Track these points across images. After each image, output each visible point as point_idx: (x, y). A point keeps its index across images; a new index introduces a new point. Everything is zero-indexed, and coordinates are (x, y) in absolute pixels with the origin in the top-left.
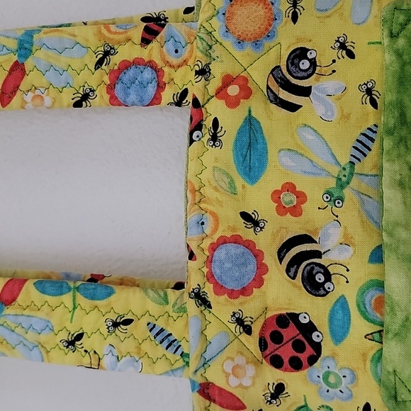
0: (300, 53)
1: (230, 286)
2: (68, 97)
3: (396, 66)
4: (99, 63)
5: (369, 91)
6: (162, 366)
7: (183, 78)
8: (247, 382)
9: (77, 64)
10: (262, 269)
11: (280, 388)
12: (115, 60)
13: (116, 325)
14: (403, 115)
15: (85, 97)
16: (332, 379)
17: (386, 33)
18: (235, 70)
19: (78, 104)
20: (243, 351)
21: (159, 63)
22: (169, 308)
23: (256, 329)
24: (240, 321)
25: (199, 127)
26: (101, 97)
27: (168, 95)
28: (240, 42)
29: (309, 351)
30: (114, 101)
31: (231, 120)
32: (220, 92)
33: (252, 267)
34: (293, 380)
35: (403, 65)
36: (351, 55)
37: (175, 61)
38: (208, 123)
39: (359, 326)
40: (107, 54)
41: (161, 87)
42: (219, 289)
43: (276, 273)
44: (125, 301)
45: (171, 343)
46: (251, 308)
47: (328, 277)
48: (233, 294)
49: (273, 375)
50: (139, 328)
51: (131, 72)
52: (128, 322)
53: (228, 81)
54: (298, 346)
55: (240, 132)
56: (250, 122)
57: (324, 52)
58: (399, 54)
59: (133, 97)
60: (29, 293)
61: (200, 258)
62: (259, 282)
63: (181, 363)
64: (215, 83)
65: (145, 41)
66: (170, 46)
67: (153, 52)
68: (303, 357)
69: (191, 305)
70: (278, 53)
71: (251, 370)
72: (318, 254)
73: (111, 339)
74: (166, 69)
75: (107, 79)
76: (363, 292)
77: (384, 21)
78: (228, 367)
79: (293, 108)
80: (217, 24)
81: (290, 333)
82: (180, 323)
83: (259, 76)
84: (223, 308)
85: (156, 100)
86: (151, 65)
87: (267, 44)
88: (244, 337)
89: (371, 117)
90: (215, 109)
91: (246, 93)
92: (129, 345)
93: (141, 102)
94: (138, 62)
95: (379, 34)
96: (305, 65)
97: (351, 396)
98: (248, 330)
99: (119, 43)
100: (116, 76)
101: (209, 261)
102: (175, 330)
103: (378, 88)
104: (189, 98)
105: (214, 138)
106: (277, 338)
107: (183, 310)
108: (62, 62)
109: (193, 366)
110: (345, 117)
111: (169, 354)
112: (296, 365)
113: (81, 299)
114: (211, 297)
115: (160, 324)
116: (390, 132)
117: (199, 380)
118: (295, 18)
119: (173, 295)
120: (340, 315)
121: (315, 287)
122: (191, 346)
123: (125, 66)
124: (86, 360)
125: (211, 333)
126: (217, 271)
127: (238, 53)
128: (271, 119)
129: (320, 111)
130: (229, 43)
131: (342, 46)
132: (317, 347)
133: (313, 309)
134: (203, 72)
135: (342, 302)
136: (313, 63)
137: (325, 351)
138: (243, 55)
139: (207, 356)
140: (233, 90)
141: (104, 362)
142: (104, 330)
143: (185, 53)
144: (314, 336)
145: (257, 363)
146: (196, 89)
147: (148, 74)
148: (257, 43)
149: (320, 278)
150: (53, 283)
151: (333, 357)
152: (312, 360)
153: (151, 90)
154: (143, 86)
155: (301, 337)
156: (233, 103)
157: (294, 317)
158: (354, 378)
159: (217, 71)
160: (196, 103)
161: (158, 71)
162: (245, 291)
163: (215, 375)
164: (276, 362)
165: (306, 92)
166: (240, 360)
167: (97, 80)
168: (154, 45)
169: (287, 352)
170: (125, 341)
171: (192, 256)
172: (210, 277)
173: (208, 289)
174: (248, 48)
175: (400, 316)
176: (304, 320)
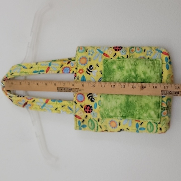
0: (91, 66)
1: (80, 100)
2: (56, 72)
3: (104, 69)
4: (61, 67)
5: (101, 72)
6: (69, 113)
7: (74, 69)
8: (82, 115)
9: (58, 67)
10: (84, 98)
11: (87, 116)
12: (63, 66)
13: (63, 106)
14: (105, 76)
15: (59, 72)
16: (94, 114)
17: (103, 64)
18: (81, 68)
19: (58, 73)
20: (82, 110)
21: (70, 67)
22: (71, 104)
23: (84, 107)
24: (81, 106)
25: (76, 77)
26: (61, 72)
27: (71, 72)
28: (82, 64)
29: (91, 110)
30: (63, 73)
31: (80, 76)
32: (79, 72)
33: (83, 98)
34: (88, 114)
35: (105, 69)
36: (98, 66)
37: (72, 67)
38: (77, 76)
39: (98, 106)
40: (62, 66)
41: (70, 70)
42: (78, 101)
43: (87, 98)
44: (64, 103)
45: (71, 109)
46: (83, 104)
47: (94, 99)
48: (80, 102)
49: (86, 114)
50: (66, 107)
51: (66, 68)
52: (64, 106)
53: (80, 70)
54: (89, 110)
55: (82, 78)
56: (83, 76)
57: (94, 66)
58: (104, 67)
59: (66, 72)
60: (50, 101)
61: (75, 96)
62: (84, 100)
63: (72, 112)
64: (78, 70)
65: (68, 64)
66: (72, 65)
67: (69, 65)
68: (90, 111)
69: (74, 103)
70: (88, 66)
71: (83, 113)
72: (93, 96)
73: (62, 109)
74: (71, 68)
75: (62, 69)
76: (99, 102)
77: (103, 62)
78: (79, 112)
79: (90, 74)
80: (78, 62)
81: (88, 108)
82: (72, 106)
83: (85, 69)
84: (79, 104)
85: (69, 73)
86: (69, 67)
87: (86, 64)
88: (82, 108)
89: (101, 76)
90: (78, 74)
91: (83, 72)
92: (65, 110)
93: (67, 73)
94: (67, 67)
95: (102, 64)
96: (92, 68)
97: (97, 117)
98: (82, 107)
99: (64, 64)
100: (63, 69)
101: (77, 97)
102: (72, 107)
103: (102, 72)
104: (74, 72)
105: (78, 78)
106: (86, 108)
107: (73, 104)
108: (55, 67)
109: (74, 112)
110: (97, 76)
111: (71, 111)
112: (89, 112)
113: (58, 103)
114: (77, 102)
115: (69, 106)
116: (103, 78)
117: (75, 114)
118: (90, 61)
119: (71, 102)
120: (96, 105)
121: (92, 101)
122: (74, 110)
123: (65, 67)
124: (58, 112)
125: (77, 108)
126: (78, 98)
127: (81, 66)
128: (86, 76)
129: (94, 75)
130: (80, 64)
131: (97, 65)
132: (92, 110)
133: (92, 104)
134: (76, 69)
135: (96, 103)
136: (93, 67)
137: (93, 110)
138: (83, 66)
139: (76, 111)
140: (81, 71)
141: (61, 112)
142: (61, 107)
143: (74, 66)
144: (92, 108)
145: (84, 112)
146: (75, 71)
147: (68, 69)
148: (84, 65)
149: (93, 99)
150: (54, 100)
151: (94, 111)
152: (91, 111)
153: (69, 71)
154: (67, 70)
155: (90, 108)
156: (81, 73)
157: (89, 105)
158: (97, 114)
159: (79, 68)
160: (75, 73)
161: (70, 68)
162: (82, 101)
163: (77, 114)
164: (86, 112)
165: (92, 72)
166: (81, 112)
167: (61, 69)
168: (69, 64)
169: (88, 110)
170: (64, 109)
171: (74, 96)
172: (77, 99)
173: (77, 101)
174: (83, 65)
175: (102, 104)
176: (90, 106)
